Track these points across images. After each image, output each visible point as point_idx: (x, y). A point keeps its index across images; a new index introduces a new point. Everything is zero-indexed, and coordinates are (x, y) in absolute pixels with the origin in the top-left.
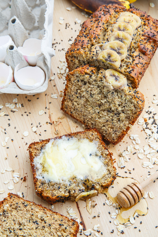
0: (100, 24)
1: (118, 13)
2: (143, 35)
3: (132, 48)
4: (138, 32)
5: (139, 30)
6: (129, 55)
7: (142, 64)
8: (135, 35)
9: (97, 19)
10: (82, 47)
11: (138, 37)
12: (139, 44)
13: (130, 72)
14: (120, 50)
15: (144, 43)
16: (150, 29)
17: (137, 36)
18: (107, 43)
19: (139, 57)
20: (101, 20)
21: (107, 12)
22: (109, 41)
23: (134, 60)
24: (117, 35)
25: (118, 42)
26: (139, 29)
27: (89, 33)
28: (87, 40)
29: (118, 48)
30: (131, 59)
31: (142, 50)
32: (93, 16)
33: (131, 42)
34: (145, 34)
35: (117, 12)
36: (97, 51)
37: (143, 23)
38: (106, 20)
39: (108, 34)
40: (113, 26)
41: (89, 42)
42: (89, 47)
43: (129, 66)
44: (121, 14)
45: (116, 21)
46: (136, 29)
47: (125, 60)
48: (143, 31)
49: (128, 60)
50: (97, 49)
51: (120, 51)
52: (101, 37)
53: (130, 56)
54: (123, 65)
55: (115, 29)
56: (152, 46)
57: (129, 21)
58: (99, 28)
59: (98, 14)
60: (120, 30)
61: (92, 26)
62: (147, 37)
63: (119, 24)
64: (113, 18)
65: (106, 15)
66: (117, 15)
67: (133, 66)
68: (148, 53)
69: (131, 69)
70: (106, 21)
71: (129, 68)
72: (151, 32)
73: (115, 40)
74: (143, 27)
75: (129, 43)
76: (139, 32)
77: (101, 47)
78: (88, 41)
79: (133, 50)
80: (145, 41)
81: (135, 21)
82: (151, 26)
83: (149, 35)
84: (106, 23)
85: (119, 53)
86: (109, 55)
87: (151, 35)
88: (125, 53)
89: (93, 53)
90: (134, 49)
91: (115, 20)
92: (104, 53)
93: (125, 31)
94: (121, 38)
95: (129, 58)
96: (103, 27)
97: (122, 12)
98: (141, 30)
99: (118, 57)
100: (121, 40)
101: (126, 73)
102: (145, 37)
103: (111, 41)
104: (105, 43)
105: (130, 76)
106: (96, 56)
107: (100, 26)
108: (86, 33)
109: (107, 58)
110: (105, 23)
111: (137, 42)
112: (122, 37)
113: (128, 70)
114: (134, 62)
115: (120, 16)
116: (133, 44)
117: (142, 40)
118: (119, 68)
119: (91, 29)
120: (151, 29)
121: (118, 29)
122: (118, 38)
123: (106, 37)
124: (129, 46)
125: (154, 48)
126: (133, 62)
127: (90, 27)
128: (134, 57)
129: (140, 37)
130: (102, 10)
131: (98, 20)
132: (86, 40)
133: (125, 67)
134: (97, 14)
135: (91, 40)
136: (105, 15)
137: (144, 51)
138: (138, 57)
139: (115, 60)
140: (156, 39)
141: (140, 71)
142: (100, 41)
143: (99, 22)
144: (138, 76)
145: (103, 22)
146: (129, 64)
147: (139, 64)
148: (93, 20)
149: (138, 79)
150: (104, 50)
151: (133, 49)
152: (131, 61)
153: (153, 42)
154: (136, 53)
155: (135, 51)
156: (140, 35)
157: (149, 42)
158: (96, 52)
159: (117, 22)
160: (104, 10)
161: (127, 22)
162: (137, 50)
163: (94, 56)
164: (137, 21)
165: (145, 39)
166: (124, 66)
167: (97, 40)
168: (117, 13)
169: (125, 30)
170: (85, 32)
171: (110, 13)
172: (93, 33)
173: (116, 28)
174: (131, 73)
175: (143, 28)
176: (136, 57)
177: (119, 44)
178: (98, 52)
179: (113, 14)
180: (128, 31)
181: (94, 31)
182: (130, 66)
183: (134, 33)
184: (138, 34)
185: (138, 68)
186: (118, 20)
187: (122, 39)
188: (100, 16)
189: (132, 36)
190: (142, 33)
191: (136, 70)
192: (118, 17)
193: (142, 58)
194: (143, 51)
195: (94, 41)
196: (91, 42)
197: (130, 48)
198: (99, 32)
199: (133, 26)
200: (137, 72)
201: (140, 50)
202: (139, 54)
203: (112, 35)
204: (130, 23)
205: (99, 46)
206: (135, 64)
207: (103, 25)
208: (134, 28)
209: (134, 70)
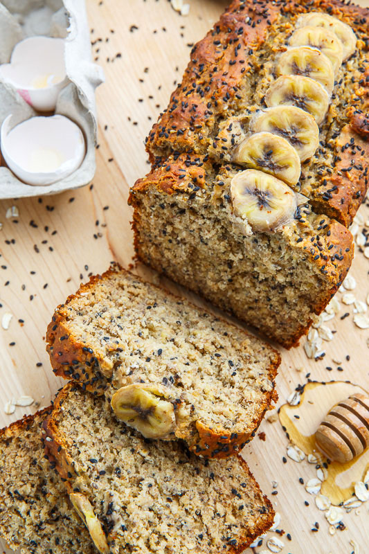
0: (242, 54)
1: (292, 18)
2: (362, 84)
3: (331, 124)
4: (348, 73)
5: (351, 68)
6: (324, 144)
7: (361, 169)
8: (340, 83)
9: (231, 38)
11: (349, 89)
12: (352, 112)
13: (327, 196)
14: (300, 132)
15: (365, 108)
17: (345, 84)
18: (261, 112)
19: (353, 148)
20: (244, 42)
21: (260, 14)
22: (266, 107)
23: (337, 160)
24: (290, 87)
25: (290, 107)
26: (351, 63)
27: (210, 83)
28: (206, 103)
29: (292, 127)
30: (330, 154)
31: (359, 130)
32: (221, 28)
33: (330, 106)
34: (367, 80)
35: (287, 13)
36: (233, 136)
37: (362, 44)
38: (258, 39)
39: (265, 85)
40: (278, 59)
41: (212, 110)
42: (211, 124)
43: (324, 178)
44: (298, 21)
45: (286, 44)
46: (344, 64)
47: (314, 160)
48: (361, 70)
49: (322, 160)
50: (234, 132)
51: (298, 135)
52: (244, 93)
53: (327, 145)
54: (307, 174)
55: (284, 70)
57: (321, 43)
58: (240, 67)
59: (236, 21)
60: (296, 71)
61: (217, 60)
63: (295, 55)
64: (277, 31)
65: (257, 25)
66: (288, 24)
67: (334, 177)
69: (329, 186)
70: (258, 44)
71: (324, 183)
73: (285, 101)
75: (323, 109)
76: (350, 71)
77: (245, 123)
78: (208, 106)
79: (334, 128)
81: (339, 41)
84: (257, 50)
85: (295, 142)
86: (267, 150)
88: (313, 138)
89: (222, 145)
90: (338, 124)
91: (283, 40)
92: (253, 145)
93: (312, 74)
94: (301, 94)
95: (324, 153)
96: (249, 64)
97: (302, 12)
98: (356, 65)
99: (292, 155)
100: (302, 102)
101: (316, 200)
102: (368, 90)
104: (257, 111)
105: (328, 205)
106: (232, 153)
107: (242, 59)
108: (201, 81)
109: (263, 159)
110: (256, 48)
111: (347, 103)
112: (305, 92)
113: (322, 190)
114: (337, 164)
115: (297, 26)
116: (335, 112)
117: (360, 97)
118: (298, 184)
119: (215, 70)
121: (291, 68)
122: (291, 97)
123: (259, 94)
124: (323, 118)
126: (334, 165)
127: (213, 61)
128: (338, 149)
129: (354, 90)
130: (246, 8)
131: (236, 40)
132: (202, 103)
133: (313, 181)
134: (233, 23)
135: (216, 105)
136: (253, 26)
137: (366, 130)
138: (349, 150)
139: (286, 162)
141: (355, 189)
142: (241, 106)
143: (239, 48)
144: (350, 206)
145: (249, 46)
146: (324, 171)
147: (354, 170)
148: (221, 40)
149: (348, 213)
150: (253, 132)
151: (334, 125)
152: (329, 162)
154: (343, 139)
155: (340, 130)
156: (353, 81)
158: (233, 141)
159: (289, 48)
160: (250, 10)
161: (317, 44)
162: (347, 127)
163: (225, 151)
164: (344, 41)
165: (367, 96)
166: (309, 177)
167: (233, 103)
168: (288, 15)
169: (312, 71)
170: (198, 77)
171: (269, 18)
172: (223, 84)
173: (286, 66)
174: (331, 198)
175: (361, 61)
176: (343, 151)
177: (296, 115)
178: (236, 138)
179: (276, 21)
180: (320, 75)
181: (224, 75)
182: (327, 178)
183: (338, 77)
184: (348, 80)
185: (349, 183)
186: (291, 39)
187: (303, 99)
188: (241, 29)
189: (333, 88)
190: (358, 74)
191: (343, 187)
192: (290, 30)
193: (360, 150)
194: (362, 132)
195: (226, 107)
196: (217, 110)
197: (326, 123)
198: (238, 78)
199: (333, 56)
200: (348, 194)
201: (355, 129)
202: (352, 140)
203: (276, 86)
204: (325, 47)
205: (240, 121)
206: (342, 170)
207: (251, 57)
208: (335, 64)
209: (338, 190)
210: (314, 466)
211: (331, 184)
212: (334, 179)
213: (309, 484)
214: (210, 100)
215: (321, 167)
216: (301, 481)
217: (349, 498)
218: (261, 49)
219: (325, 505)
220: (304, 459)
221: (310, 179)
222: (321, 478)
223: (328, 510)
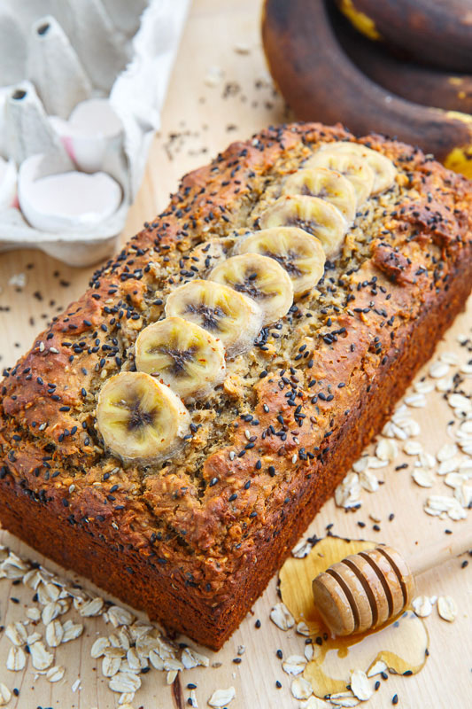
0: (241, 176)
1: (314, 146)
2: (394, 216)
3: (348, 259)
6: (336, 281)
7: (385, 315)
8: (367, 214)
9: (232, 161)
10: (157, 244)
11: (378, 223)
12: (377, 244)
13: (331, 339)
14: (299, 258)
15: (398, 245)
16: (426, 199)
17: (374, 219)
18: (250, 235)
19: (374, 288)
20: (245, 163)
21: (272, 139)
22: (260, 229)
23: (350, 299)
24: (295, 209)
25: (292, 229)
26: (385, 198)
27: (193, 203)
28: (182, 224)
29: (289, 252)
30: (342, 294)
31: (382, 265)
33: (346, 237)
34: (402, 212)
35: (310, 143)
36: (209, 257)
37: (403, 178)
38: (265, 163)
40: (285, 182)
41: (189, 232)
42: (185, 248)
43: (328, 317)
44: (322, 148)
46: (375, 198)
47: (316, 292)
48: (398, 204)
49: (329, 298)
50: (211, 253)
51: (296, 262)
53: (340, 284)
54: (305, 311)
55: (290, 191)
56: (428, 256)
57: (346, 170)
58: (235, 188)
59: (241, 146)
61: (209, 183)
62: (410, 221)
65: (267, 149)
66: (305, 150)
67: (343, 316)
68: (410, 276)
69: (335, 327)
70: (264, 168)
71: (328, 324)
72: (428, 209)
73: (285, 225)
74: (401, 194)
75: (336, 238)
76: (384, 206)
77: (228, 246)
78: (185, 227)
79: (352, 265)
80: (403, 237)
82: (434, 192)
83: (416, 215)
84: (262, 175)
85: (291, 269)
86: (250, 274)
87: (424, 217)
88: (316, 266)
89: (192, 265)
90: (357, 260)
91: (296, 164)
92: (230, 265)
94: (308, 218)
95: (333, 291)
96: (248, 186)
98: (394, 201)
99: (283, 280)
100: (309, 227)
102: (402, 224)
103: (266, 228)
104: (247, 233)
106: (204, 276)
107: (239, 180)
108: (184, 204)
109: (243, 284)
110: (261, 172)
111: (373, 238)
112: (313, 215)
113: (325, 331)
114: (350, 304)
116: (353, 244)
117: (390, 231)
120: (430, 200)
121: (300, 191)
122: (295, 220)
123: (254, 216)
124: (336, 249)
125: (440, 268)
126: (345, 305)
127: (203, 184)
128: (353, 287)
129: (384, 224)
131: (236, 163)
132: (177, 224)
133: (313, 320)
134: (238, 148)
135: (195, 226)
136: (262, 150)
137: (393, 266)
138: (369, 289)
139: (273, 289)
140: (446, 233)
142: (229, 230)
143: (237, 170)
145: (251, 168)
146: (330, 310)
147: (372, 313)
148: (220, 167)
151: (352, 261)
152: (339, 300)
153: (434, 243)
154: (363, 275)
155: (359, 268)
156: (384, 215)
157: (418, 240)
158: (207, 263)
159: (300, 171)
162: (367, 263)
163: (195, 272)
164: (379, 172)
165: (401, 230)
166: (309, 316)
167: (218, 225)
169: (328, 195)
170: (181, 201)
172: (208, 202)
173: (293, 188)
174: (335, 341)
176: (359, 289)
177: (296, 237)
178: (212, 261)
179: (293, 147)
180: (337, 200)
181: (211, 195)
182: (333, 317)
183: (364, 209)
184: (379, 215)
185: (364, 327)
186: (307, 163)
187: (310, 223)
188: (245, 150)
189: (354, 217)
190: (393, 208)
191: (355, 331)
192: (307, 155)
193: (384, 292)
194: (388, 268)
195: (207, 228)
196: (194, 232)
197: (341, 257)
198: (229, 199)
200: (361, 340)
201: (378, 264)
202: (374, 279)
203: (275, 207)
204: (350, 174)
205: (222, 244)
206: (354, 311)
207: (252, 181)
208: (361, 192)
209: (347, 334)
210: (303, 640)
211: (338, 325)
212: (343, 318)
213: (289, 660)
214: (188, 221)
215: (327, 306)
216: (279, 655)
217: (341, 692)
218: (269, 175)
219: (303, 692)
220: (291, 628)
221: (310, 318)
222: (309, 656)
223: (306, 699)
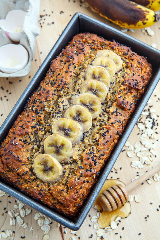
0: (71, 68)
1: (95, 52)
2: (123, 84)
3: (108, 102)
4: (118, 78)
5: (119, 76)
6: (104, 110)
7: (120, 122)
8: (113, 83)
9: (68, 60)
10: (46, 99)
11: (117, 85)
12: (117, 97)
14: (93, 105)
16: (132, 74)
18: (77, 96)
20: (72, 62)
21: (81, 50)
22: (80, 93)
23: (109, 118)
24: (91, 85)
25: (90, 94)
26: (119, 74)
27: (56, 80)
29: (90, 103)
30: (107, 116)
31: (120, 105)
33: (107, 94)
34: (125, 82)
35: (93, 49)
36: (64, 106)
37: (125, 65)
38: (79, 61)
39: (80, 83)
41: (56, 93)
42: (55, 99)
43: (103, 126)
44: (98, 53)
45: (91, 64)
46: (116, 74)
47: (99, 118)
48: (123, 77)
49: (103, 118)
50: (64, 104)
51: (92, 107)
52: (71, 86)
54: (96, 124)
55: (89, 77)
56: (133, 97)
58: (70, 74)
59: (70, 52)
60: (94, 77)
61: (61, 70)
62: (128, 86)
63: (94, 70)
64: (88, 57)
65: (79, 55)
66: (93, 55)
69: (105, 130)
70: (79, 64)
71: (103, 129)
72: (133, 80)
73: (88, 91)
74: (124, 70)
75: (104, 95)
77: (70, 100)
78: (55, 91)
79: (109, 103)
80: (125, 92)
83: (130, 84)
85: (91, 110)
86: (78, 113)
87: (132, 85)
88: (99, 108)
89: (59, 110)
90: (111, 102)
91: (90, 62)
92: (72, 111)
93: (100, 79)
94: (95, 88)
95: (104, 115)
96: (74, 73)
97: (100, 49)
98: (122, 75)
99: (89, 116)
100: (95, 92)
102: (125, 87)
104: (76, 95)
106: (63, 113)
107: (71, 70)
108: (53, 79)
109: (76, 117)
110: (78, 65)
111: (116, 92)
112: (97, 87)
113: (102, 132)
114: (109, 120)
115: (97, 56)
117: (121, 90)
118: (91, 128)
119: (59, 74)
120: (134, 74)
121: (92, 76)
122: (91, 89)
123: (77, 87)
124: (104, 99)
125: (137, 97)
126: (108, 120)
128: (110, 113)
129: (119, 87)
132: (52, 90)
133: (98, 127)
135: (58, 91)
136: (77, 55)
137: (123, 106)
138: (115, 114)
139: (85, 119)
141: (117, 131)
142: (69, 91)
143: (70, 65)
144: (114, 138)
146: (103, 123)
147: (117, 123)
149: (114, 141)
150: (73, 104)
151: (109, 102)
152: (106, 119)
153: (135, 90)
154: (113, 109)
155: (112, 105)
156: (119, 82)
157: (130, 92)
158: (63, 108)
159: (92, 67)
160: (77, 47)
161: (105, 65)
163: (60, 113)
164: (117, 63)
165: (125, 89)
166: (97, 126)
167: (65, 90)
171: (85, 52)
172: (61, 82)
173: (89, 75)
174: (105, 135)
175: (124, 72)
176: (112, 114)
177: (92, 98)
178: (65, 107)
179: (88, 52)
180: (104, 79)
181: (62, 77)
182: (104, 126)
183: (113, 80)
184: (117, 82)
185: (114, 129)
186: (93, 63)
187: (96, 90)
188: (72, 56)
189: (109, 85)
190: (122, 79)
191: (111, 131)
192: (94, 58)
193: (120, 114)
195: (62, 92)
196: (58, 93)
197: (106, 101)
198: (68, 79)
199: (111, 71)
200: (113, 134)
201: (118, 105)
202: (117, 109)
203: (84, 84)
204: (108, 67)
205: (68, 99)
206: (111, 123)
207: (75, 70)
208: (112, 75)
209: (109, 132)
212: (107, 127)
214: (55, 89)
215: (102, 121)
218: (80, 66)
221: (97, 127)
